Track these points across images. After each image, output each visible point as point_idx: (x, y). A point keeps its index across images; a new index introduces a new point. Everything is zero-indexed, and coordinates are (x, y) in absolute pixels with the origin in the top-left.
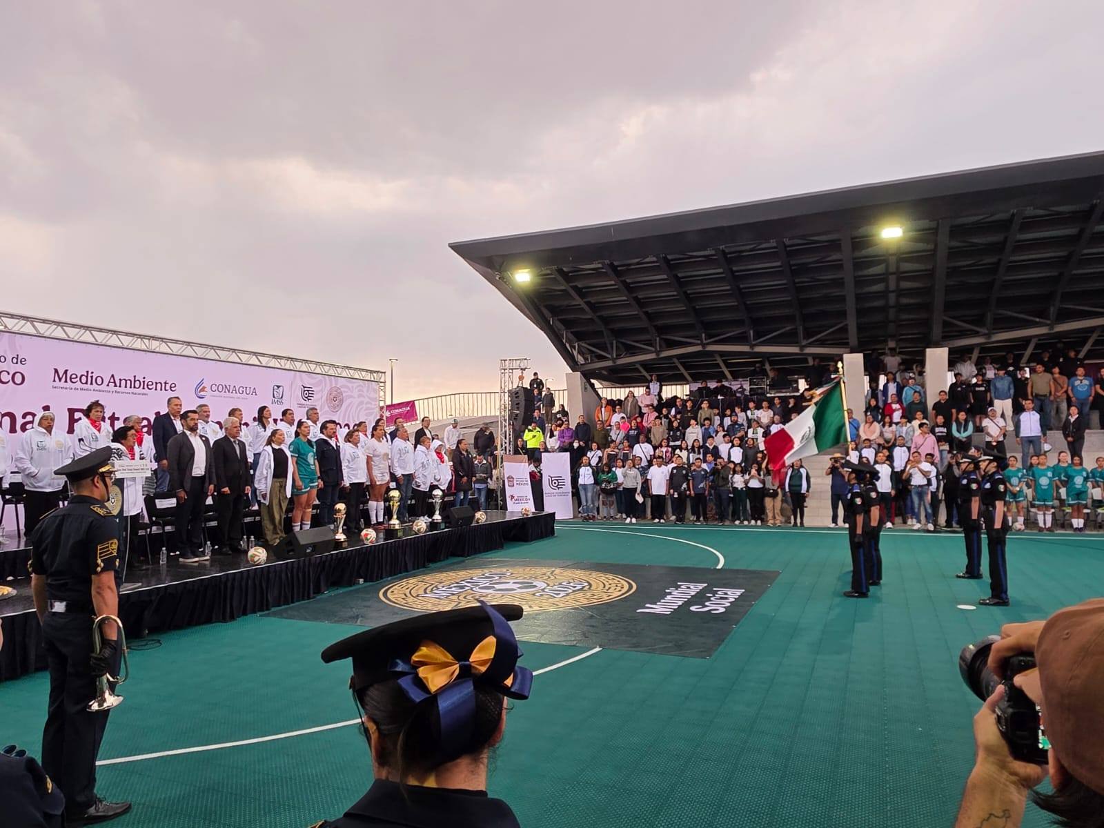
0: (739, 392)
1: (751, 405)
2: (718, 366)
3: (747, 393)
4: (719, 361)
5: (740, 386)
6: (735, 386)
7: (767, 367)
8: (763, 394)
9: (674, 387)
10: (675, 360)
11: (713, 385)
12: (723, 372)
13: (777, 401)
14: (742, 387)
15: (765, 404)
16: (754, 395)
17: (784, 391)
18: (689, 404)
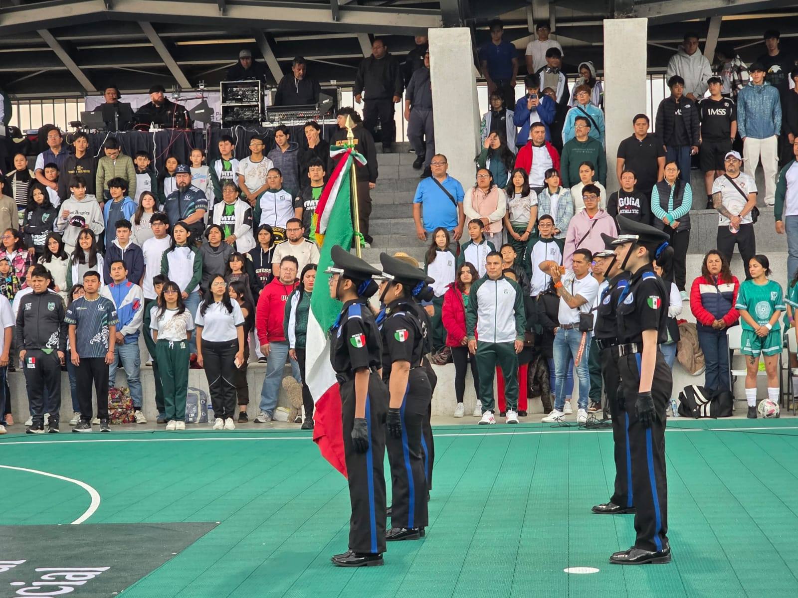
0: (200, 118)
1: (225, 147)
2: (152, 53)
3: (218, 118)
4: (156, 42)
5: (200, 101)
6: (190, 101)
7: (271, 60)
8: (254, 122)
9: (48, 106)
10: (46, 36)
11: (137, 101)
12: (165, 70)
13: (281, 138)
14: (204, 105)
15: (256, 145)
16: (234, 123)
17: (302, 113)
18: (80, 145)
